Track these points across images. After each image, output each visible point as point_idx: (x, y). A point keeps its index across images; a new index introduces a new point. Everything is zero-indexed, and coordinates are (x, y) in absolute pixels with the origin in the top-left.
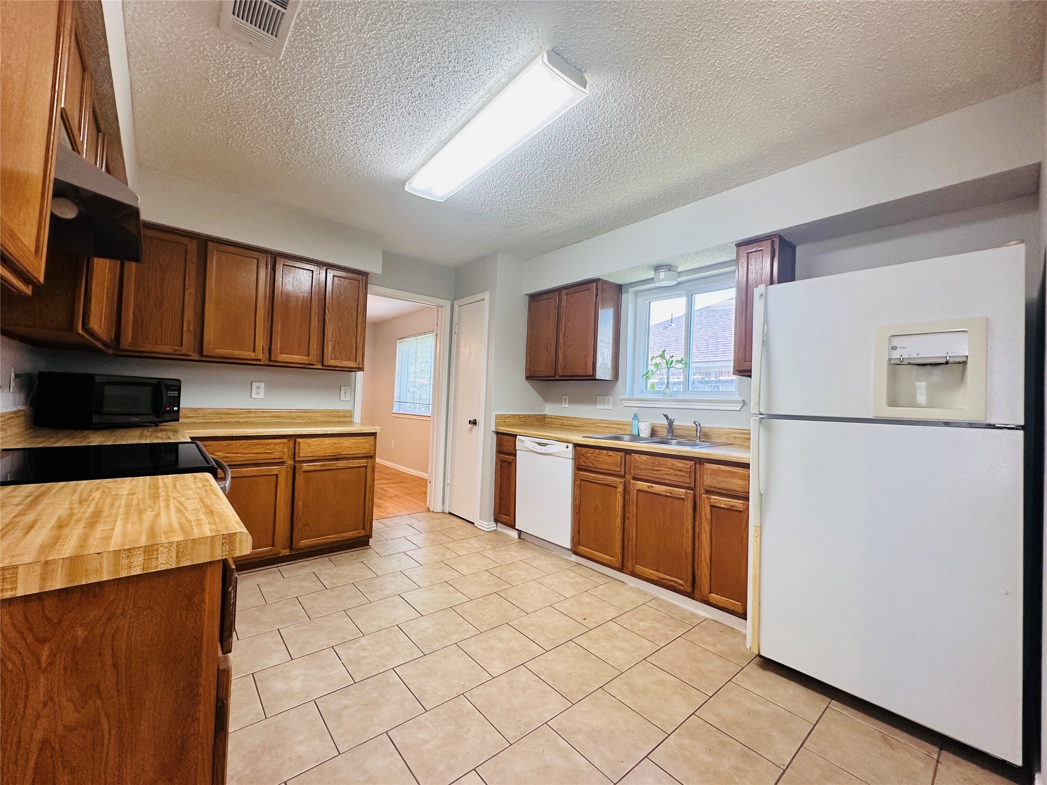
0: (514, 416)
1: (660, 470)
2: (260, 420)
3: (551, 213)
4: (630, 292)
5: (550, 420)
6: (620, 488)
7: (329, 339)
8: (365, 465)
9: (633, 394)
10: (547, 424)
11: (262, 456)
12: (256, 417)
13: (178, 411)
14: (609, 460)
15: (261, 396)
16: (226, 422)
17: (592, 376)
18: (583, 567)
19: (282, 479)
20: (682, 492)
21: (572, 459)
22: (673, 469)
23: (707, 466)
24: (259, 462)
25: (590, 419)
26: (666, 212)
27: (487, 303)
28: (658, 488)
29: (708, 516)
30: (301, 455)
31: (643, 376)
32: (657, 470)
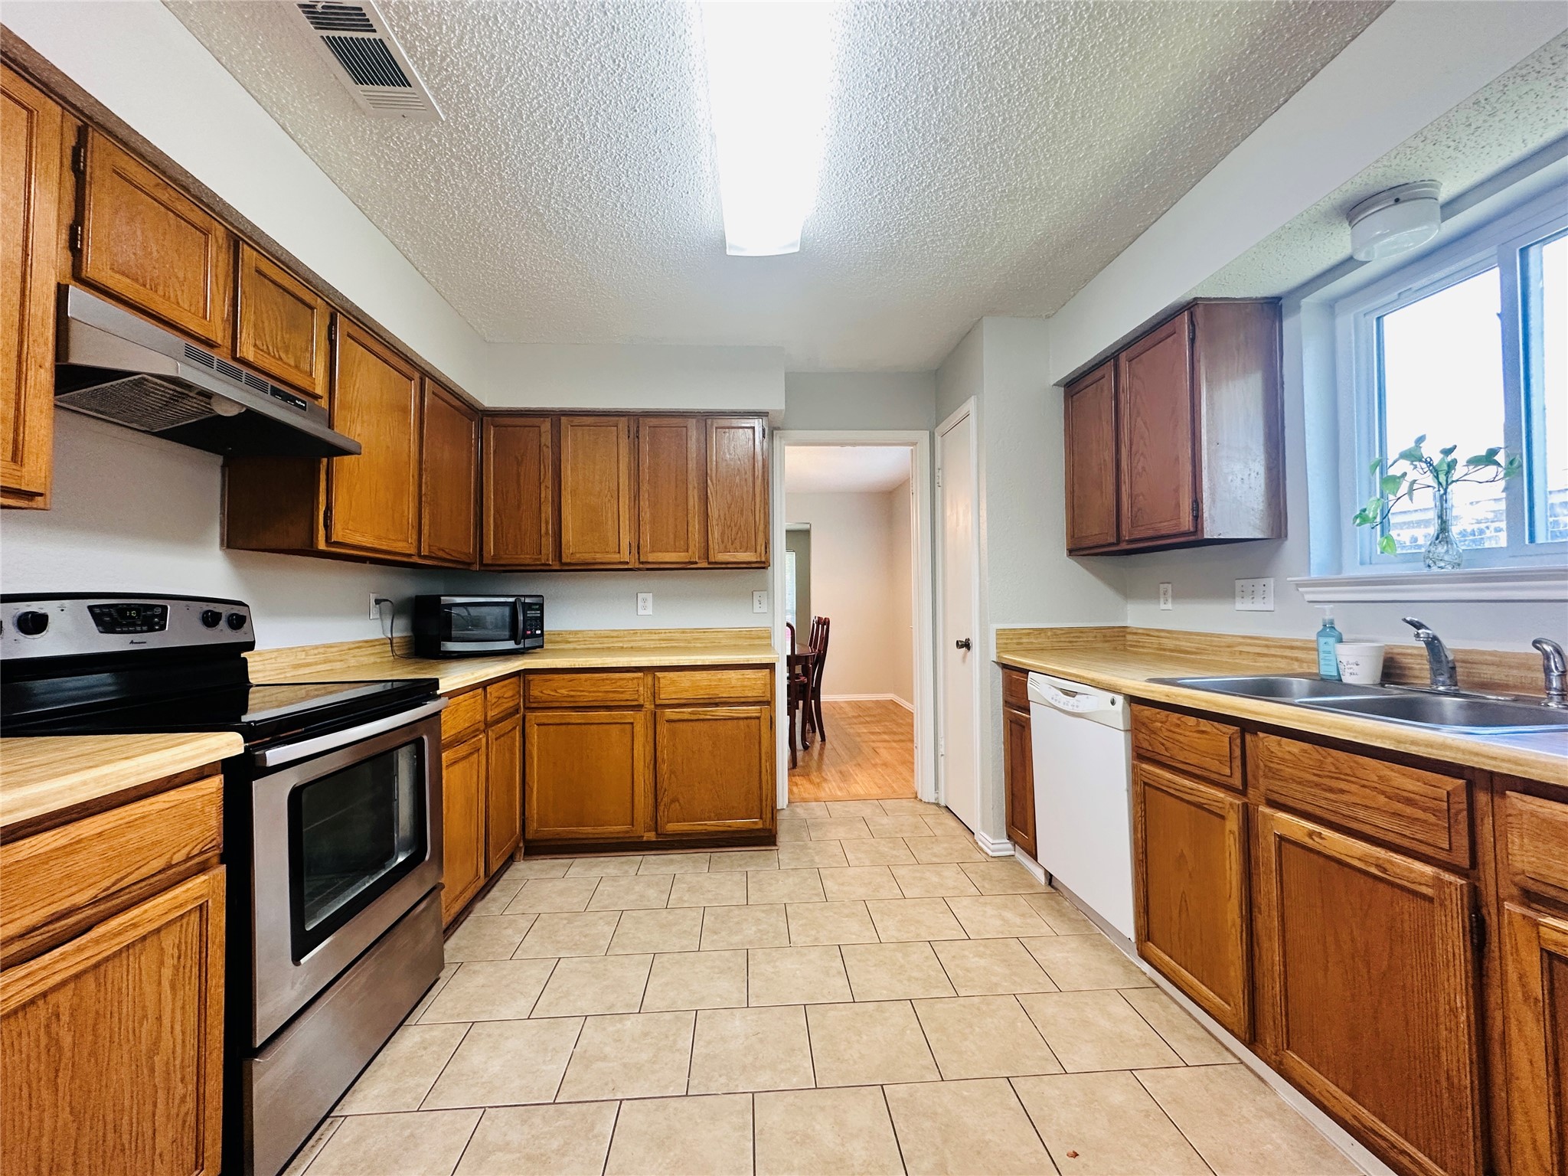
0: (1041, 631)
1: (1342, 791)
2: (647, 644)
3: (1024, 188)
4: (1303, 309)
5: (1135, 637)
6: (1233, 824)
7: (715, 522)
8: (757, 715)
9: (1340, 570)
10: (1131, 646)
11: (611, 695)
12: (642, 640)
13: (542, 634)
14: (1202, 742)
15: (649, 611)
16: (609, 648)
17: (1195, 533)
18: (1164, 997)
19: (639, 729)
20: (1423, 874)
21: (1126, 731)
22: (1383, 793)
23: (1519, 804)
24: (609, 704)
25: (1219, 636)
26: (1354, 38)
27: (972, 419)
28: (1337, 843)
29: (1537, 987)
30: (662, 696)
31: (1356, 517)
32: (1331, 790)
